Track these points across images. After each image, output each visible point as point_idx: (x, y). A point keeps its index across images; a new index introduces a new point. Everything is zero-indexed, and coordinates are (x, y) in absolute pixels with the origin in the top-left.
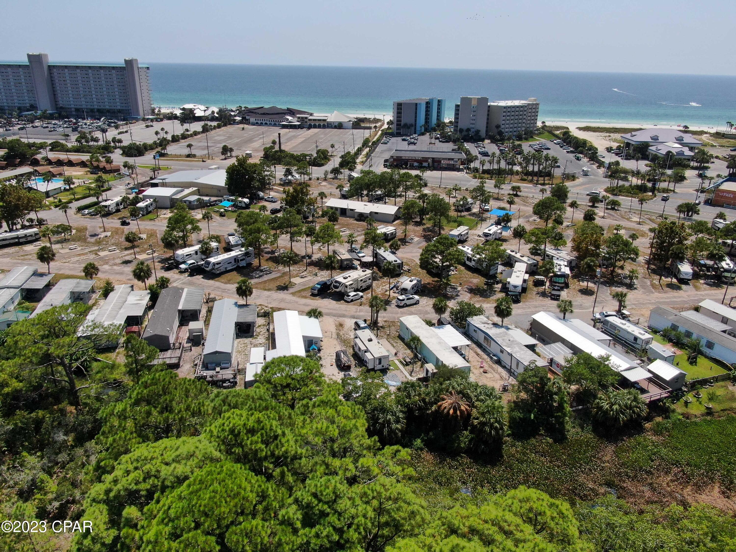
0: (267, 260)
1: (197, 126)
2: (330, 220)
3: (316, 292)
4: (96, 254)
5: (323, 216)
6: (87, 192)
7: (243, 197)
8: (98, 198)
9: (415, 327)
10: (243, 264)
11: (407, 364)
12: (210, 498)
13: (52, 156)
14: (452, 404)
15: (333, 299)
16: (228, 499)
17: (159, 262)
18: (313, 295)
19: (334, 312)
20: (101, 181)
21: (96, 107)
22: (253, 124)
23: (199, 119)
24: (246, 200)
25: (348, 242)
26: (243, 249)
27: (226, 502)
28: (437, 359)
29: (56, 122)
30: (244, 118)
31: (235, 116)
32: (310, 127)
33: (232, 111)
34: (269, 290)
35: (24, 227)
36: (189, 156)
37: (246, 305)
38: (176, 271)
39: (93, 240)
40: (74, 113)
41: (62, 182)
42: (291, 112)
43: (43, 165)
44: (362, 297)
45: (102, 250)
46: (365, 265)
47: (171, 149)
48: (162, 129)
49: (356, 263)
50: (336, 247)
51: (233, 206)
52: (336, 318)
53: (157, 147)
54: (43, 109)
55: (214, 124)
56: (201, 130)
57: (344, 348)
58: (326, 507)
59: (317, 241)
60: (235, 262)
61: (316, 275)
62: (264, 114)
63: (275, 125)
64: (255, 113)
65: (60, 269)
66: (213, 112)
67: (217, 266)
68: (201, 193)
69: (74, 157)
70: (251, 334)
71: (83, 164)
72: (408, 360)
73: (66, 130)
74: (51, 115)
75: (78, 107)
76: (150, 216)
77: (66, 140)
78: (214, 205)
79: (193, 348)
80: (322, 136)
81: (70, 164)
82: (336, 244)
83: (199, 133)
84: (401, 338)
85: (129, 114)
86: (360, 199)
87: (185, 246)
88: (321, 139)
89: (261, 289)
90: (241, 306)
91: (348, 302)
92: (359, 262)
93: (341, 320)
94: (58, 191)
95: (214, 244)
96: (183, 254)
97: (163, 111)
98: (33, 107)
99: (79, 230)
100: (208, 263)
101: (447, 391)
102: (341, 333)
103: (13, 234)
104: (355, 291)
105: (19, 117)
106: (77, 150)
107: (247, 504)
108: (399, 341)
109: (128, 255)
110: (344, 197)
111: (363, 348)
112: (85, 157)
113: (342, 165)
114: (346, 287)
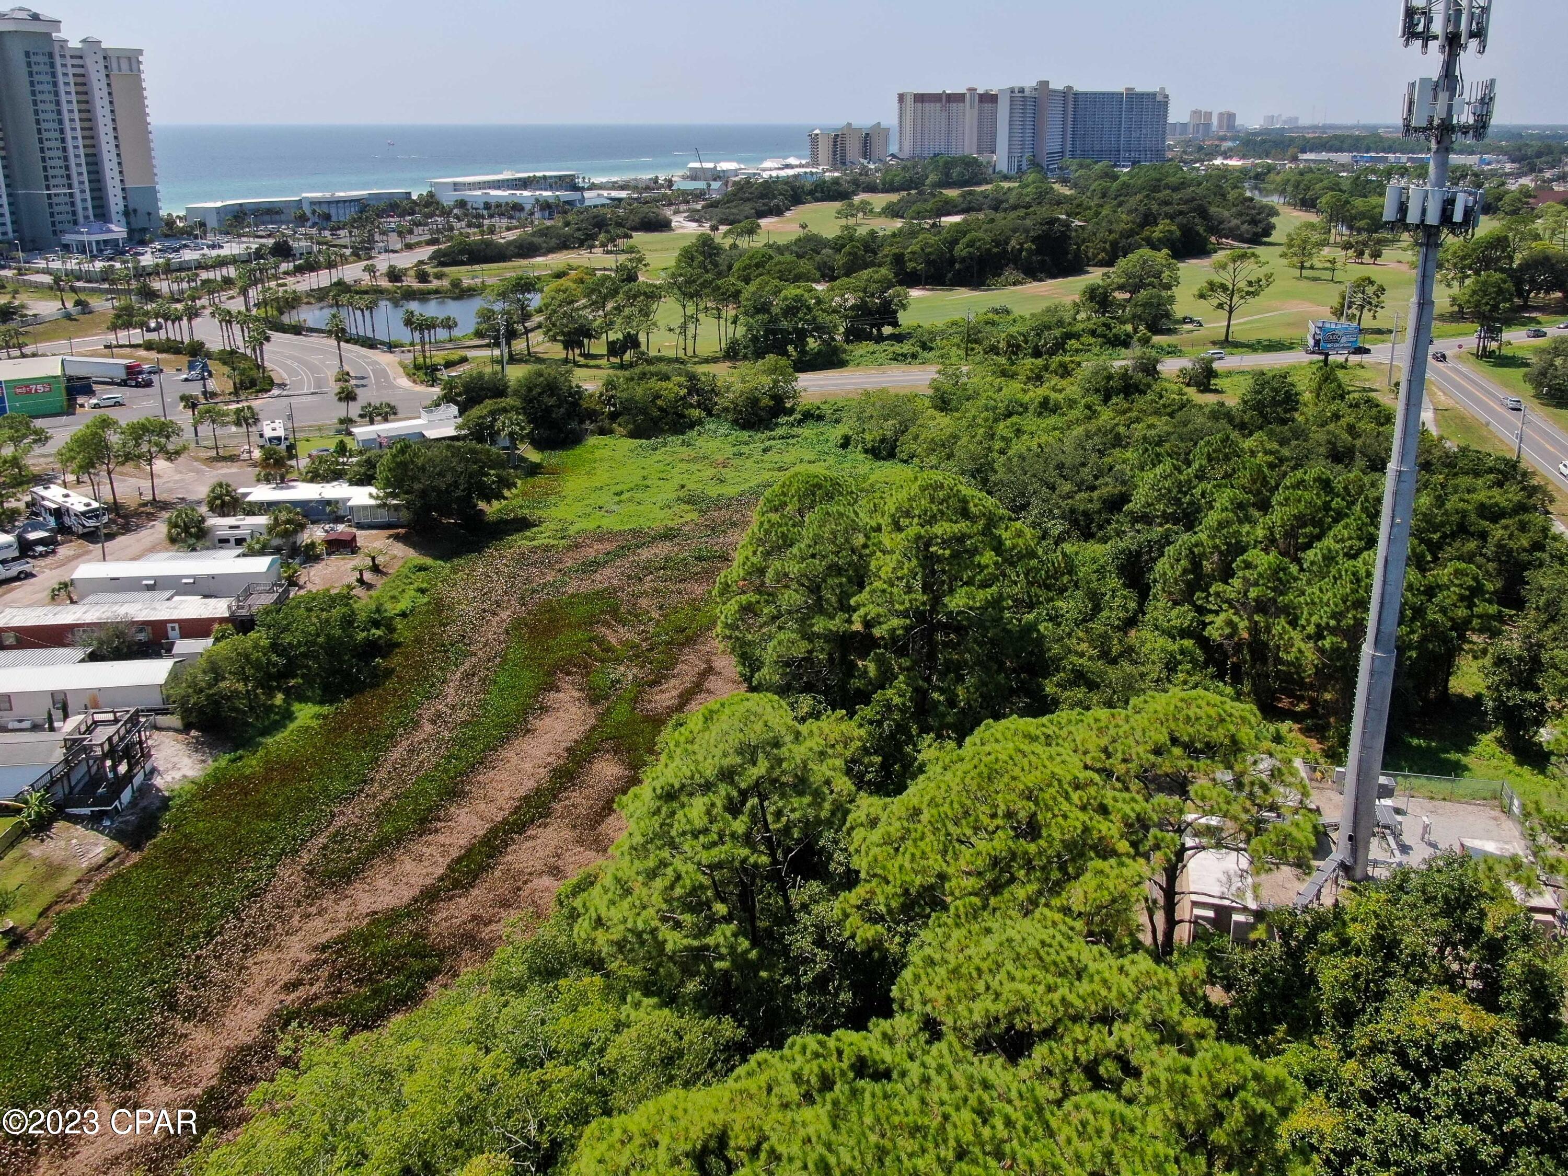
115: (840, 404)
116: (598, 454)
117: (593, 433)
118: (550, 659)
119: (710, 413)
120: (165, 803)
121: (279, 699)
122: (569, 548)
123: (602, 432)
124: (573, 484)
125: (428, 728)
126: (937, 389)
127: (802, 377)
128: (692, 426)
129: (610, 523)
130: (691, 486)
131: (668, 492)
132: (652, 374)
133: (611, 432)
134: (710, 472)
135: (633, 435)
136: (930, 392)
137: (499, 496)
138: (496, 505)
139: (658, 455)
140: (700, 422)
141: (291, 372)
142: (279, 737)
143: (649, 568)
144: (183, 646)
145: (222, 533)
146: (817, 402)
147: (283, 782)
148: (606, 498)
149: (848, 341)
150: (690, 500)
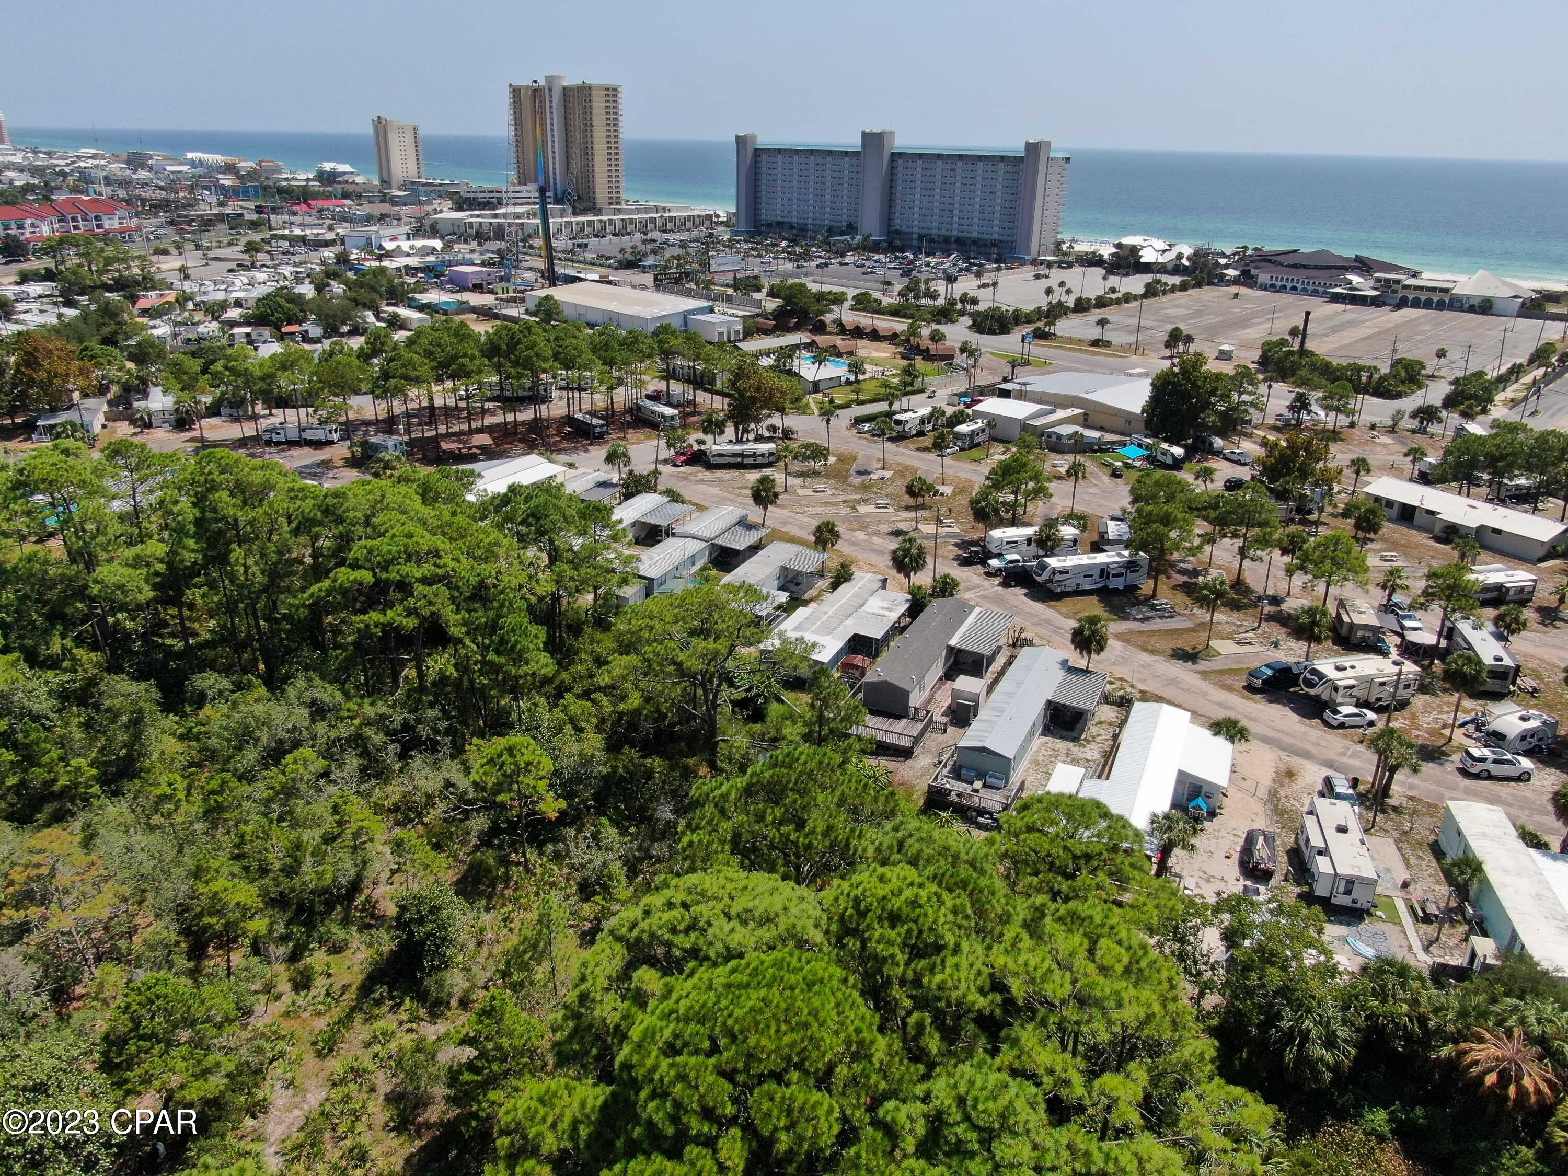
0: (1175, 587)
1: (1136, 284)
2: (1357, 526)
3: (1258, 683)
4: (853, 508)
5: (1345, 514)
6: (882, 391)
7: (1172, 443)
8: (891, 405)
9: (1484, 835)
10: (1117, 584)
11: (1427, 919)
12: (752, 1009)
13: (850, 318)
14: (1504, 1059)
15: (1295, 710)
16: (784, 1027)
17: (956, 545)
18: (1250, 688)
19: (1286, 739)
20: (910, 374)
21: (955, 233)
22: (1264, 288)
23: (1147, 268)
24: (1178, 451)
25: (1384, 587)
26: (1126, 553)
27: (778, 1031)
28: (1514, 936)
29: (881, 257)
30: (1245, 274)
31: (1227, 266)
32: (1402, 304)
33: (1223, 255)
34: (1153, 652)
35: (759, 439)
36: (1095, 343)
37: (1086, 672)
38: (979, 569)
39: (856, 480)
40: (915, 243)
41: (846, 368)
42: (1363, 266)
43: (830, 334)
44: (1371, 724)
45: (866, 502)
46: (1411, 650)
47: (1064, 327)
48: (1062, 284)
49: (1392, 641)
50: (1348, 590)
51: (1149, 458)
52: (1283, 754)
53: (1039, 320)
54: (866, 233)
55: (1177, 280)
56: (1141, 291)
57: (1274, 829)
58: (972, 1136)
59: (1302, 568)
60: (1101, 576)
61: (1276, 645)
62: (1294, 266)
63: (1315, 293)
64: (1274, 263)
65: (785, 523)
66: (1180, 256)
67: (1058, 577)
68: (1090, 422)
69: (885, 324)
70: (1075, 734)
71: (892, 338)
72: (1432, 909)
73: (889, 272)
74: (877, 243)
75: (925, 231)
76: (975, 453)
77: (885, 293)
78: (1106, 451)
79: (950, 729)
80: (1427, 328)
81: (874, 336)
82: (1349, 585)
83: (1135, 298)
84: (1437, 851)
85: (1012, 249)
86: (1465, 490)
87: (1013, 523)
88: (1422, 333)
89: (1136, 646)
90: (1072, 670)
91: (1331, 726)
92: (1398, 640)
93: (1295, 762)
94: (836, 382)
95: (1068, 531)
96: (1001, 539)
97: (1078, 248)
98: (851, 229)
99: (842, 459)
100: (1043, 567)
101: (1500, 1023)
102: (1282, 793)
103: (738, 448)
104: (1357, 705)
105: (826, 242)
106: (895, 312)
107: (815, 1054)
108: (1429, 857)
109: (904, 521)
110: (1425, 479)
111: (1316, 841)
112: (900, 326)
113: (1450, 402)
114: (1336, 689)
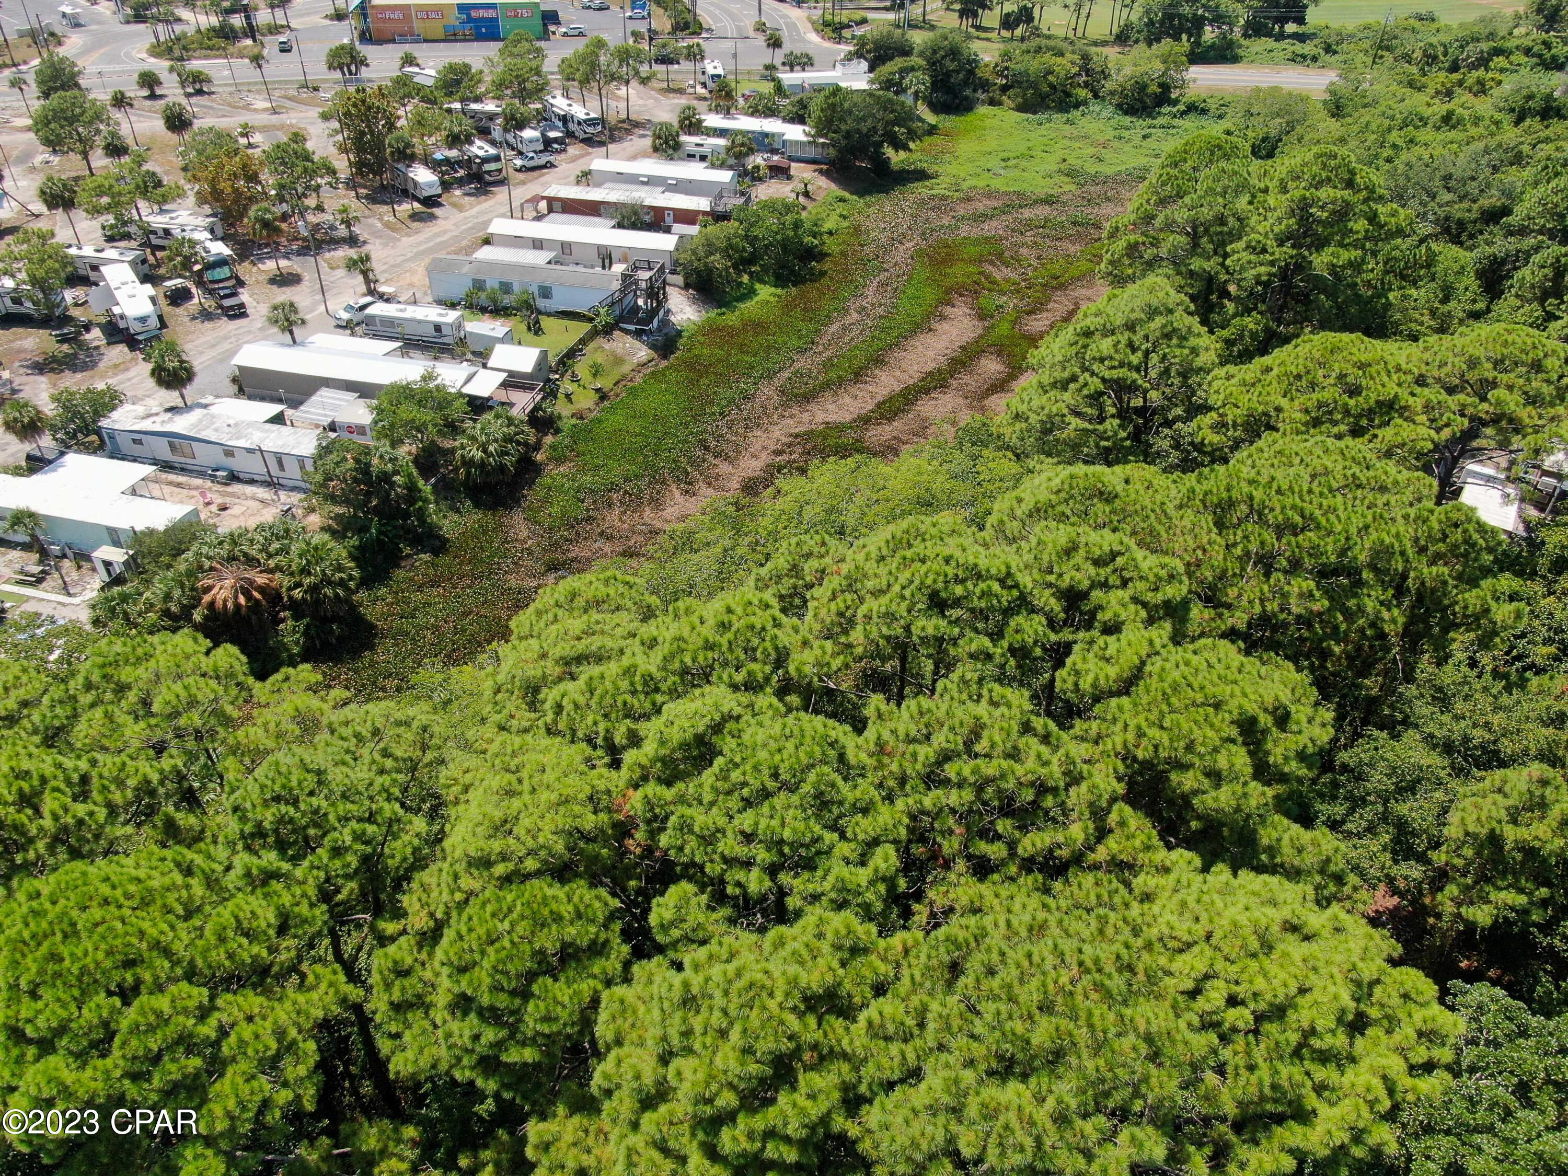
11: (40, 580)
14: (232, 586)
28: (113, 531)
72: (34, 571)
101: (202, 570)
115: (1228, 99)
116: (988, 122)
117: (983, 103)
118: (949, 282)
119: (1096, 96)
120: (679, 334)
121: (745, 278)
122: (961, 200)
123: (992, 102)
124: (966, 147)
125: (855, 316)
126: (1333, 93)
127: (1193, 69)
128: (1077, 106)
129: (998, 184)
130: (1071, 161)
131: (1051, 163)
132: (1049, 49)
133: (1000, 104)
134: (1091, 151)
135: (1021, 109)
136: (1327, 97)
137: (906, 148)
138: (902, 155)
139: (1042, 130)
140: (1085, 103)
141: (716, 19)
142: (749, 304)
143: (1029, 225)
144: (678, 228)
145: (691, 149)
146: (1203, 96)
147: (756, 334)
148: (994, 163)
149: (1246, 36)
150: (1071, 173)
